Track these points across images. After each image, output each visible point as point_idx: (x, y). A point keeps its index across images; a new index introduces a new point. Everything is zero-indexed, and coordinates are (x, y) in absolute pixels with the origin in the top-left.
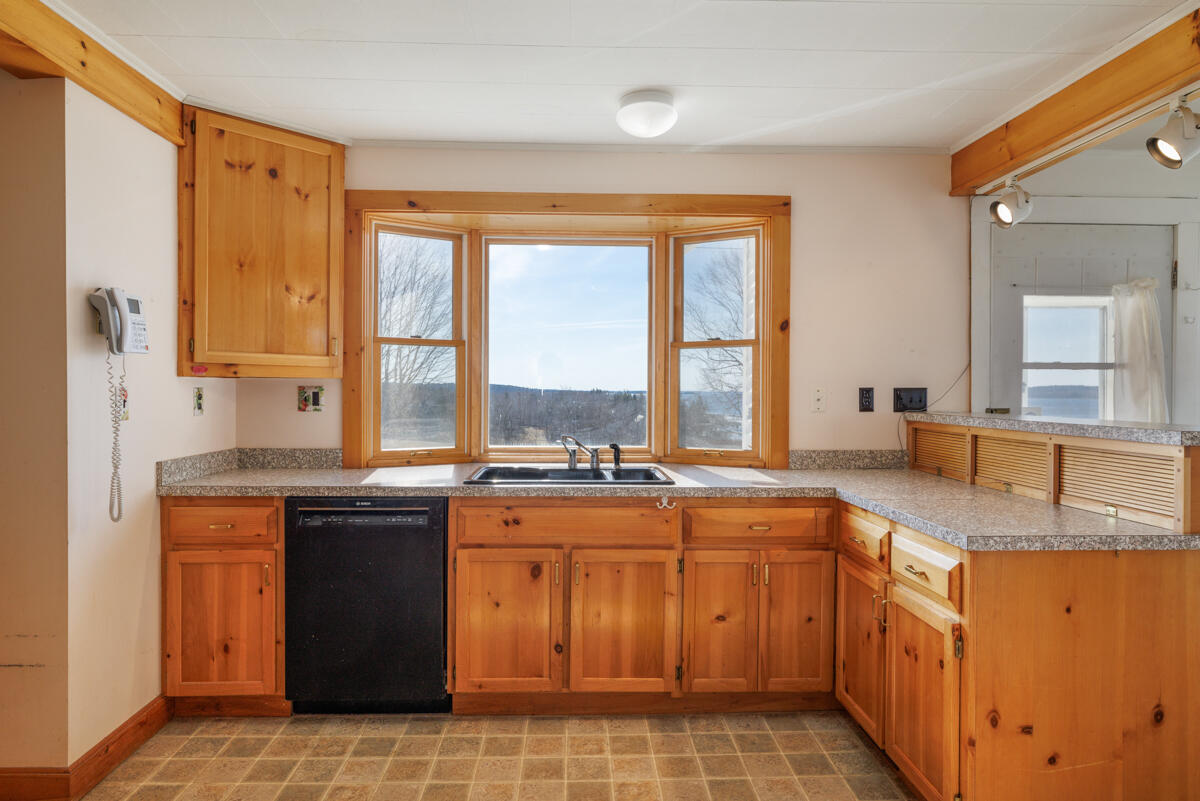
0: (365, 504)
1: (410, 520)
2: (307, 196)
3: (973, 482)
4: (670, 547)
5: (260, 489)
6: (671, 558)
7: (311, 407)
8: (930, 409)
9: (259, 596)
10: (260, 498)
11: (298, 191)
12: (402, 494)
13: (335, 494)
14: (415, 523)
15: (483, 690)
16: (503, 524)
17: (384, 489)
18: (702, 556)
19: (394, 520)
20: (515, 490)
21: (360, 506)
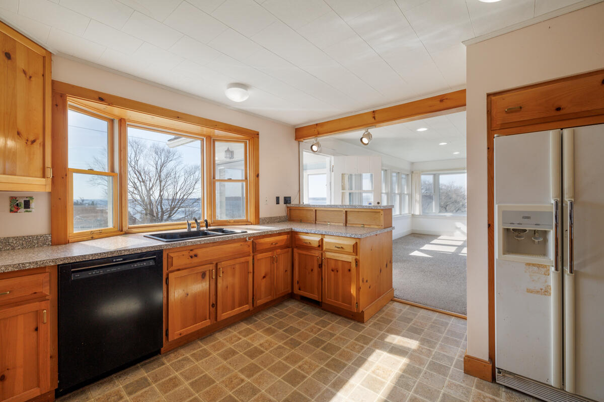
0: (119, 260)
1: (145, 264)
2: (30, 77)
3: (315, 223)
4: (249, 255)
5: (36, 263)
6: (250, 258)
7: (22, 210)
8: (292, 203)
9: (35, 333)
10: (37, 268)
11: (24, 72)
12: (139, 252)
13: (97, 257)
14: (148, 265)
15: (182, 335)
16: (190, 258)
17: (129, 250)
18: (259, 256)
19: (135, 265)
20: (195, 242)
21: (116, 261)
